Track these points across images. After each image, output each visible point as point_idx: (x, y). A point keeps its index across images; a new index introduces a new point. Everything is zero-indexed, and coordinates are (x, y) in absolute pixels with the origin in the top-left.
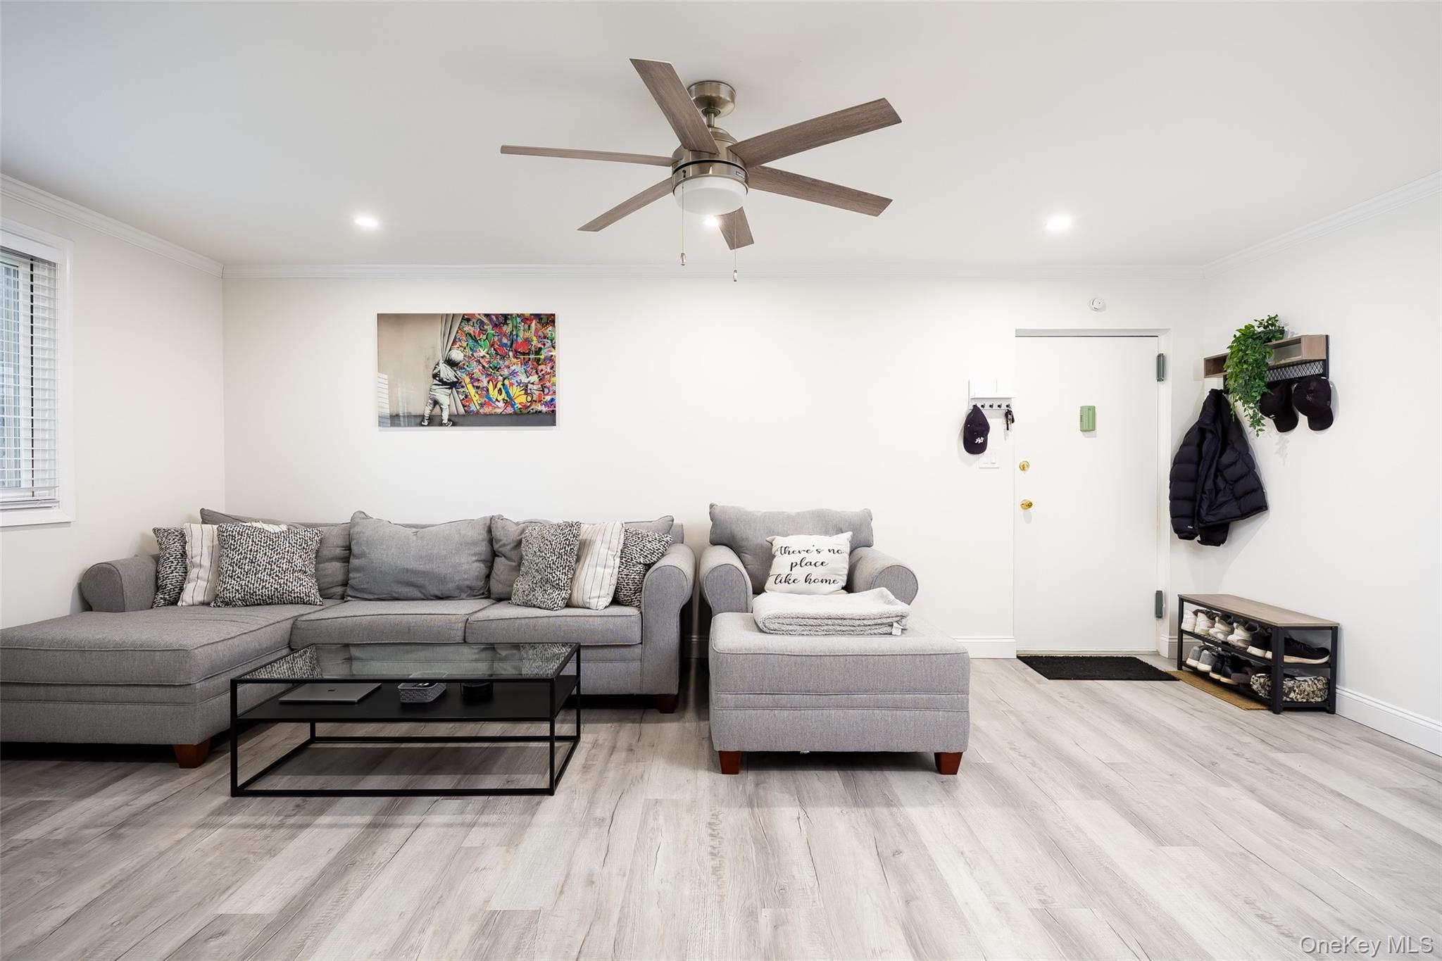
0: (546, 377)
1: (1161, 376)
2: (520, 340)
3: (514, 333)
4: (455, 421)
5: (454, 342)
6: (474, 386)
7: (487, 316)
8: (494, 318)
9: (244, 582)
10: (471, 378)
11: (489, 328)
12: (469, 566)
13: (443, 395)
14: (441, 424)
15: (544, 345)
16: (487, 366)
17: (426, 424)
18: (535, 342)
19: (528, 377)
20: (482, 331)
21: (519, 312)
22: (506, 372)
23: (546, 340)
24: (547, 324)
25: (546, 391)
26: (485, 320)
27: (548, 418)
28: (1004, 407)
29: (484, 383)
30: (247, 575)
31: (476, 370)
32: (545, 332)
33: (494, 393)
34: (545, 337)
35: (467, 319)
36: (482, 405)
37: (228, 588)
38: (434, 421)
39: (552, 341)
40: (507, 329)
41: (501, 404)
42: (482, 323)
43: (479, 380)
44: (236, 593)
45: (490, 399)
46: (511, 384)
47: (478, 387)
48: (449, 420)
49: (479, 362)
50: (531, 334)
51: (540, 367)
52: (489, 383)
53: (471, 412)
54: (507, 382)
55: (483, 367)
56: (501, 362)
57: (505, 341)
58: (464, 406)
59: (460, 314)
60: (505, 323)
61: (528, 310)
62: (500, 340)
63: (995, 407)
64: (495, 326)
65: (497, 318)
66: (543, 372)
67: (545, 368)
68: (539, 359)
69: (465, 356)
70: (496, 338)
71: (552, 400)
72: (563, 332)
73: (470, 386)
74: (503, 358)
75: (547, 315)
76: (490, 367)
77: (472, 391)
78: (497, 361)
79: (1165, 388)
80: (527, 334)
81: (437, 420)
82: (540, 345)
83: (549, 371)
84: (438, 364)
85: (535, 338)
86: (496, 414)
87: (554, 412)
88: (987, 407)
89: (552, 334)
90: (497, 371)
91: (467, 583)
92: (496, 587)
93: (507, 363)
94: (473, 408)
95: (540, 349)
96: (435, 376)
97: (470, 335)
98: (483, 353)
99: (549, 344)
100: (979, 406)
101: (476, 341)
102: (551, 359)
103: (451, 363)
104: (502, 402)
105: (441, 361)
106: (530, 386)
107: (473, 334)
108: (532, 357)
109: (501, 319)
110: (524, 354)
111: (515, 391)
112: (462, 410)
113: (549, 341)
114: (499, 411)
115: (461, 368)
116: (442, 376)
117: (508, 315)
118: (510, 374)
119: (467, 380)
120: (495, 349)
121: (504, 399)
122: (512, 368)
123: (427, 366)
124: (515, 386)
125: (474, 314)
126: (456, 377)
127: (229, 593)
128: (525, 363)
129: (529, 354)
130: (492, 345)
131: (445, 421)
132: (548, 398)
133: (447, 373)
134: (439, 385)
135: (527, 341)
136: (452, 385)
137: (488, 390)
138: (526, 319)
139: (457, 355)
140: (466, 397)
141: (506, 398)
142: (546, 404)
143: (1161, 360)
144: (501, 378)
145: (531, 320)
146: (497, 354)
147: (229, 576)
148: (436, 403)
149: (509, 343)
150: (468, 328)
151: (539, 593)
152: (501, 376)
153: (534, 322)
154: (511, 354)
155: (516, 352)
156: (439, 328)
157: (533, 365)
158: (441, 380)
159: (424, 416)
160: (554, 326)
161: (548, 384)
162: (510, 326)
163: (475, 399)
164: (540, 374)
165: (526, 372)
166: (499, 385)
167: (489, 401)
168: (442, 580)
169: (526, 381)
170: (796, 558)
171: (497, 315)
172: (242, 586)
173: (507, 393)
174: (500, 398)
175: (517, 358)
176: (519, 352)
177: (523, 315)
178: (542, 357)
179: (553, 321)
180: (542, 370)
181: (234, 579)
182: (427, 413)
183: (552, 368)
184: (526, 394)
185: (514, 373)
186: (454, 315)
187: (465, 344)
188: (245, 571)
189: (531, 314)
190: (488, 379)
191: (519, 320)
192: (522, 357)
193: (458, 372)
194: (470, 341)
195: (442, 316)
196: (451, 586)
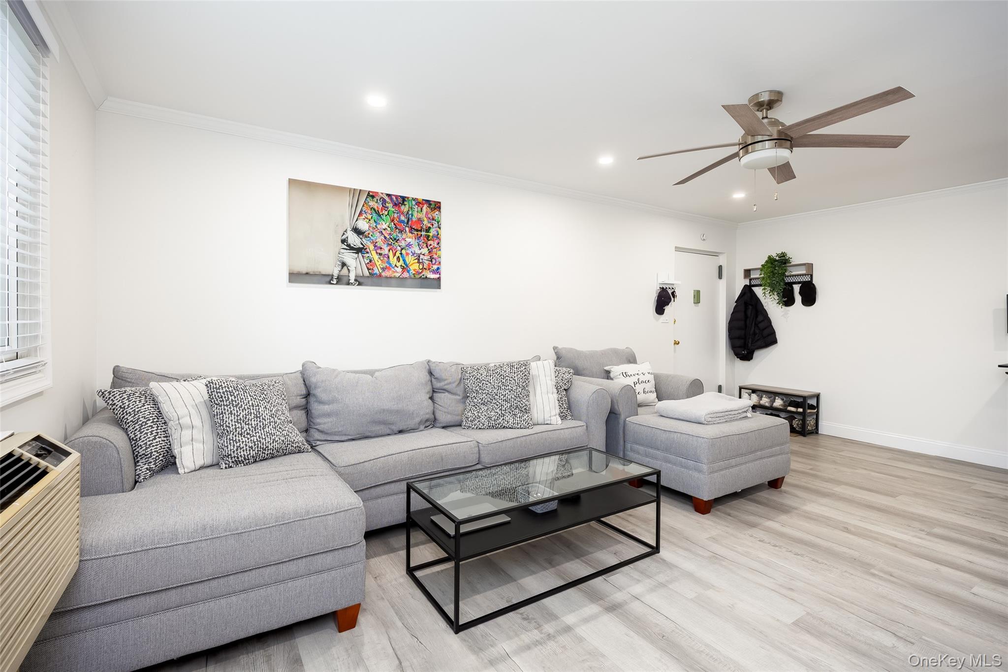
0: (434, 250)
1: (720, 277)
2: (414, 219)
3: (410, 213)
4: (359, 282)
5: (360, 214)
6: (377, 253)
7: (389, 195)
8: (394, 198)
9: (255, 438)
10: (375, 246)
11: (390, 205)
13: (350, 258)
14: (348, 284)
15: (433, 225)
16: (388, 237)
17: (335, 282)
18: (426, 222)
19: (420, 249)
20: (384, 207)
21: (415, 197)
22: (403, 244)
23: (434, 221)
24: (435, 209)
25: (434, 261)
26: (387, 198)
27: (436, 284)
29: (386, 252)
30: (255, 430)
31: (380, 240)
32: (433, 215)
33: (393, 260)
34: (433, 219)
35: (371, 195)
36: (383, 269)
37: (241, 446)
38: (342, 280)
39: (438, 222)
40: (404, 208)
41: (399, 270)
42: (384, 201)
43: (381, 248)
44: (250, 450)
45: (390, 264)
46: (407, 254)
47: (380, 254)
48: (356, 280)
49: (381, 233)
50: (423, 216)
51: (429, 242)
52: (389, 251)
53: (376, 274)
54: (404, 252)
55: (385, 238)
56: (400, 235)
57: (403, 218)
58: (368, 269)
59: (366, 191)
60: (403, 204)
61: (421, 197)
62: (399, 217)
64: (395, 205)
65: (396, 198)
66: (431, 247)
67: (433, 244)
68: (429, 236)
69: (370, 227)
70: (396, 215)
71: (438, 268)
72: (445, 216)
73: (374, 253)
74: (401, 231)
75: (435, 202)
76: (391, 238)
77: (376, 257)
78: (396, 234)
79: (722, 284)
80: (420, 215)
81: (345, 280)
82: (429, 225)
83: (436, 246)
84: (346, 231)
85: (425, 219)
86: (395, 277)
87: (439, 278)
89: (438, 218)
90: (396, 242)
93: (404, 236)
94: (376, 271)
95: (430, 228)
96: (343, 241)
97: (374, 210)
98: (385, 226)
99: (436, 225)
100: (665, 288)
101: (380, 216)
102: (437, 237)
103: (358, 231)
104: (400, 267)
105: (349, 229)
106: (422, 257)
107: (376, 209)
108: (423, 233)
109: (400, 200)
110: (417, 230)
111: (410, 259)
112: (366, 273)
113: (436, 223)
114: (397, 275)
115: (366, 237)
116: (349, 241)
117: (406, 197)
118: (407, 246)
119: (372, 247)
120: (394, 224)
121: (401, 266)
122: (408, 240)
123: (336, 232)
124: (410, 256)
125: (378, 193)
126: (362, 244)
127: (243, 451)
128: (419, 237)
129: (421, 231)
130: (393, 221)
131: (352, 281)
132: (435, 267)
133: (354, 240)
134: (347, 249)
135: (420, 220)
136: (359, 250)
137: (388, 257)
138: (419, 203)
139: (363, 225)
140: (371, 261)
141: (403, 265)
142: (434, 272)
143: (720, 268)
144: (399, 248)
145: (423, 204)
146: (396, 228)
147: (238, 434)
148: (344, 265)
149: (406, 220)
150: (372, 203)
152: (400, 246)
153: (425, 206)
154: (407, 229)
155: (412, 228)
156: (347, 199)
157: (424, 240)
158: (348, 245)
159: (332, 276)
160: (440, 211)
161: (435, 256)
162: (407, 206)
163: (378, 264)
164: (429, 248)
165: (418, 245)
166: (398, 254)
167: (389, 267)
169: (419, 252)
171: (397, 197)
172: (254, 442)
173: (404, 260)
174: (399, 264)
175: (412, 233)
176: (414, 229)
177: (417, 199)
178: (431, 234)
179: (439, 208)
180: (431, 245)
181: (244, 436)
182: (336, 275)
183: (438, 244)
184: (419, 262)
185: (409, 245)
186: (360, 190)
187: (370, 217)
188: (252, 427)
189: (423, 200)
190: (389, 248)
191: (414, 203)
192: (416, 233)
193: (364, 240)
194: (375, 215)
195: (350, 189)
196: (418, 420)
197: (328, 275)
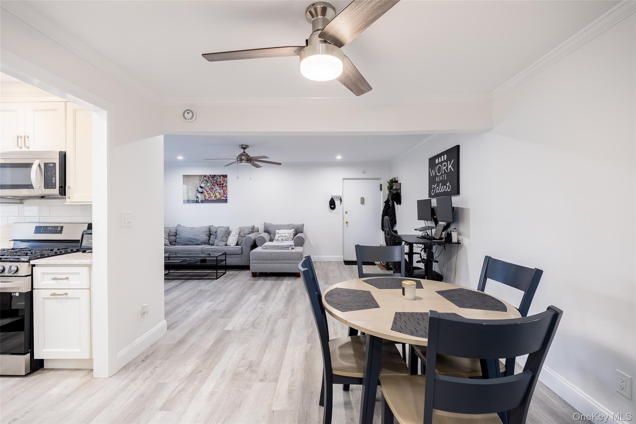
1: (381, 189)
2: (218, 181)
3: (217, 179)
4: (202, 202)
5: (202, 182)
7: (210, 175)
8: (212, 176)
10: (206, 191)
11: (211, 178)
12: (204, 237)
13: (199, 195)
14: (199, 203)
16: (210, 188)
17: (195, 202)
18: (222, 182)
20: (209, 179)
21: (218, 174)
22: (215, 189)
24: (225, 177)
25: (225, 194)
27: (226, 201)
28: (340, 198)
31: (208, 189)
32: (225, 179)
33: (212, 195)
35: (205, 176)
36: (209, 198)
38: (197, 202)
40: (215, 179)
41: (214, 197)
42: (209, 177)
43: (208, 191)
45: (211, 196)
46: (216, 192)
47: (208, 193)
48: (201, 201)
49: (208, 187)
50: (221, 180)
51: (223, 188)
52: (210, 192)
54: (215, 192)
57: (215, 181)
58: (204, 198)
60: (215, 177)
61: (220, 174)
62: (213, 181)
63: (337, 198)
64: (212, 178)
67: (224, 188)
69: (205, 185)
70: (212, 181)
71: (226, 196)
72: (229, 180)
73: (206, 193)
74: (214, 186)
75: (225, 175)
77: (206, 194)
78: (213, 187)
79: (382, 192)
80: (220, 180)
81: (198, 202)
82: (223, 183)
83: (225, 189)
86: (212, 200)
87: (227, 199)
88: (335, 198)
90: (213, 189)
91: (204, 241)
92: (211, 242)
93: (215, 187)
94: (207, 198)
95: (223, 184)
96: (197, 190)
98: (209, 185)
100: (333, 198)
101: (207, 182)
102: (226, 186)
103: (201, 187)
105: (199, 187)
106: (221, 193)
107: (207, 180)
108: (221, 185)
109: (214, 176)
110: (219, 185)
111: (217, 194)
112: (204, 199)
113: (226, 182)
114: (213, 199)
115: (204, 188)
116: (199, 190)
119: (205, 191)
122: (216, 188)
123: (195, 188)
125: (207, 175)
126: (202, 191)
128: (220, 187)
129: (220, 185)
130: (211, 183)
131: (200, 202)
132: (225, 196)
133: (200, 190)
135: (220, 182)
136: (202, 193)
137: (210, 194)
138: (220, 176)
139: (203, 185)
142: (225, 197)
143: (381, 185)
144: (213, 191)
146: (213, 185)
148: (197, 197)
150: (205, 178)
151: (220, 243)
153: (222, 177)
154: (216, 185)
155: (217, 184)
156: (198, 178)
158: (199, 192)
159: (194, 201)
160: (227, 178)
161: (225, 192)
163: (207, 196)
164: (223, 190)
165: (220, 189)
166: (213, 193)
167: (210, 197)
168: (198, 240)
169: (220, 191)
170: (280, 235)
173: (215, 195)
174: (213, 196)
178: (224, 186)
179: (227, 177)
182: (195, 200)
183: (226, 188)
184: (220, 195)
185: (217, 190)
186: (202, 175)
191: (218, 176)
194: (206, 182)
195: (199, 175)
196: (200, 242)
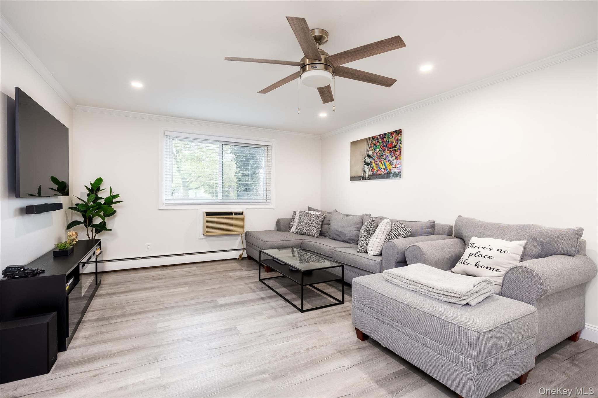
0: (398, 157)
2: (389, 143)
3: (388, 140)
6: (375, 164)
7: (379, 135)
8: (381, 135)
10: (374, 161)
11: (380, 140)
13: (366, 168)
14: (366, 179)
15: (397, 143)
16: (379, 155)
17: (362, 179)
18: (394, 143)
19: (392, 158)
20: (378, 142)
21: (389, 132)
23: (398, 141)
24: (399, 134)
25: (398, 163)
26: (379, 137)
27: (399, 175)
29: (378, 162)
31: (376, 157)
32: (398, 138)
33: (381, 166)
34: (398, 140)
35: (373, 138)
36: (377, 171)
38: (364, 178)
39: (400, 141)
40: (385, 139)
41: (383, 170)
42: (378, 139)
43: (376, 161)
45: (380, 168)
46: (386, 161)
47: (376, 164)
48: (368, 177)
49: (377, 154)
50: (393, 140)
51: (396, 153)
52: (379, 162)
53: (374, 174)
54: (385, 161)
55: (378, 156)
56: (383, 153)
57: (385, 144)
58: (372, 172)
59: (371, 137)
61: (392, 130)
62: (383, 144)
64: (382, 139)
65: (382, 136)
66: (397, 155)
68: (395, 150)
69: (373, 152)
70: (382, 144)
71: (400, 167)
72: (404, 137)
73: (374, 164)
74: (384, 151)
75: (399, 130)
76: (380, 156)
77: (374, 165)
78: (382, 153)
82: (396, 144)
83: (399, 154)
84: (365, 157)
85: (394, 141)
86: (381, 174)
87: (400, 172)
89: (400, 138)
90: (382, 157)
93: (385, 153)
94: (375, 172)
95: (396, 145)
96: (364, 161)
97: (374, 144)
98: (378, 150)
99: (399, 143)
101: (376, 146)
102: (400, 149)
103: (369, 156)
104: (383, 169)
106: (392, 161)
107: (375, 144)
108: (393, 149)
109: (384, 136)
110: (390, 148)
111: (387, 164)
113: (399, 141)
115: (372, 157)
116: (366, 161)
117: (386, 133)
118: (386, 158)
120: (381, 148)
121: (384, 168)
122: (387, 155)
123: (362, 158)
124: (387, 162)
125: (375, 136)
126: (370, 161)
128: (391, 152)
129: (392, 148)
130: (381, 147)
132: (398, 166)
133: (368, 160)
134: (365, 165)
135: (392, 143)
136: (369, 164)
137: (379, 165)
138: (391, 134)
139: (371, 153)
140: (373, 168)
141: (385, 167)
142: (398, 168)
144: (383, 159)
145: (393, 134)
146: (382, 150)
148: (364, 171)
149: (386, 145)
150: (374, 142)
152: (383, 158)
153: (394, 134)
154: (386, 149)
155: (388, 148)
156: (366, 143)
157: (393, 152)
158: (366, 163)
159: (361, 176)
160: (401, 134)
161: (398, 160)
162: (386, 138)
163: (375, 169)
164: (396, 156)
165: (391, 156)
166: (383, 163)
170: (474, 251)
171: (382, 135)
173: (385, 165)
174: (383, 168)
175: (388, 150)
176: (389, 148)
177: (391, 132)
178: (397, 148)
179: (401, 132)
180: (397, 154)
183: (400, 152)
184: (391, 165)
185: (387, 157)
186: (370, 137)
187: (373, 148)
189: (393, 131)
190: (379, 160)
191: (389, 135)
192: (390, 150)
193: (371, 159)
194: (374, 146)
195: (367, 138)
197: (360, 177)
